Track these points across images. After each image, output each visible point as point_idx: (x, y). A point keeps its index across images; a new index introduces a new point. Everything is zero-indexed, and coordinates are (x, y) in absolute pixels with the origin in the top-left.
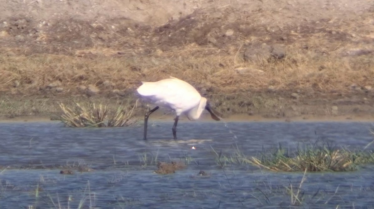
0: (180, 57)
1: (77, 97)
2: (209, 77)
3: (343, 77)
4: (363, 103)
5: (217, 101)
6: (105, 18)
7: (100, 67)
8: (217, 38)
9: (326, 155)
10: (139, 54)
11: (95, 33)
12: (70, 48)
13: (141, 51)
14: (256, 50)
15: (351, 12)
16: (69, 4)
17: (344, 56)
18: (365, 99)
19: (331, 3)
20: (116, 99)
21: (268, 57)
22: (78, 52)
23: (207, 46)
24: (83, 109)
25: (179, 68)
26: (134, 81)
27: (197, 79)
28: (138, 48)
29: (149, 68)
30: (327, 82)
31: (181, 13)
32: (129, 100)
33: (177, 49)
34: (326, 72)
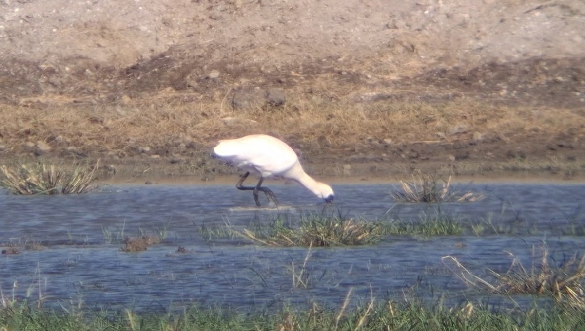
0: (152, 106)
1: (23, 156)
2: (190, 130)
3: (357, 128)
4: (382, 159)
5: (200, 160)
6: (57, 58)
7: (52, 119)
8: (198, 81)
9: (337, 225)
10: (101, 102)
11: (45, 77)
12: (13, 96)
13: (102, 99)
14: (247, 95)
15: (365, 48)
16: (11, 40)
17: (357, 102)
18: (384, 155)
19: (340, 37)
20: (72, 158)
21: (263, 104)
22: (23, 101)
23: (187, 91)
24: (30, 171)
25: (151, 119)
26: (94, 136)
27: (173, 132)
28: (99, 95)
29: (113, 120)
30: (337, 134)
31: (152, 50)
32: (88, 160)
33: (148, 95)
34: (335, 122)
